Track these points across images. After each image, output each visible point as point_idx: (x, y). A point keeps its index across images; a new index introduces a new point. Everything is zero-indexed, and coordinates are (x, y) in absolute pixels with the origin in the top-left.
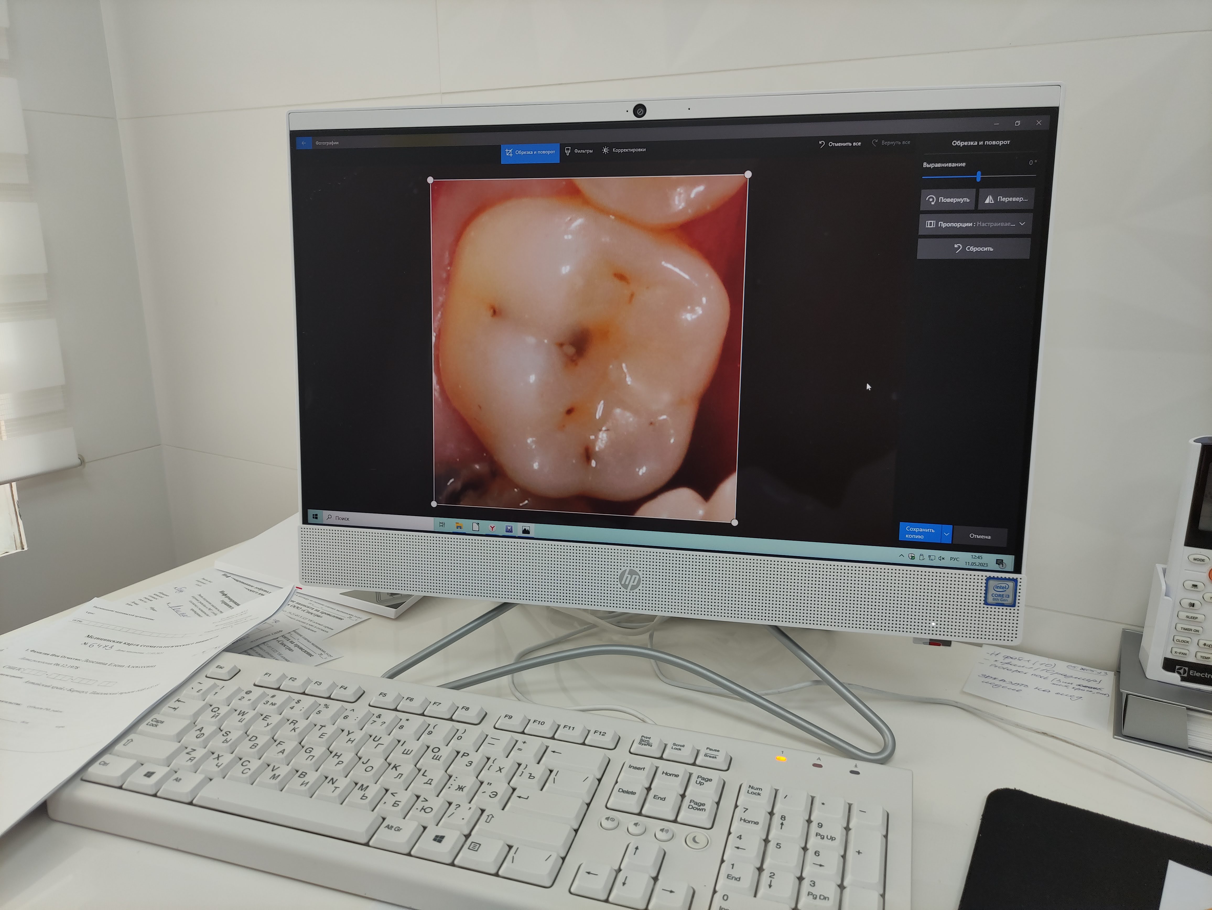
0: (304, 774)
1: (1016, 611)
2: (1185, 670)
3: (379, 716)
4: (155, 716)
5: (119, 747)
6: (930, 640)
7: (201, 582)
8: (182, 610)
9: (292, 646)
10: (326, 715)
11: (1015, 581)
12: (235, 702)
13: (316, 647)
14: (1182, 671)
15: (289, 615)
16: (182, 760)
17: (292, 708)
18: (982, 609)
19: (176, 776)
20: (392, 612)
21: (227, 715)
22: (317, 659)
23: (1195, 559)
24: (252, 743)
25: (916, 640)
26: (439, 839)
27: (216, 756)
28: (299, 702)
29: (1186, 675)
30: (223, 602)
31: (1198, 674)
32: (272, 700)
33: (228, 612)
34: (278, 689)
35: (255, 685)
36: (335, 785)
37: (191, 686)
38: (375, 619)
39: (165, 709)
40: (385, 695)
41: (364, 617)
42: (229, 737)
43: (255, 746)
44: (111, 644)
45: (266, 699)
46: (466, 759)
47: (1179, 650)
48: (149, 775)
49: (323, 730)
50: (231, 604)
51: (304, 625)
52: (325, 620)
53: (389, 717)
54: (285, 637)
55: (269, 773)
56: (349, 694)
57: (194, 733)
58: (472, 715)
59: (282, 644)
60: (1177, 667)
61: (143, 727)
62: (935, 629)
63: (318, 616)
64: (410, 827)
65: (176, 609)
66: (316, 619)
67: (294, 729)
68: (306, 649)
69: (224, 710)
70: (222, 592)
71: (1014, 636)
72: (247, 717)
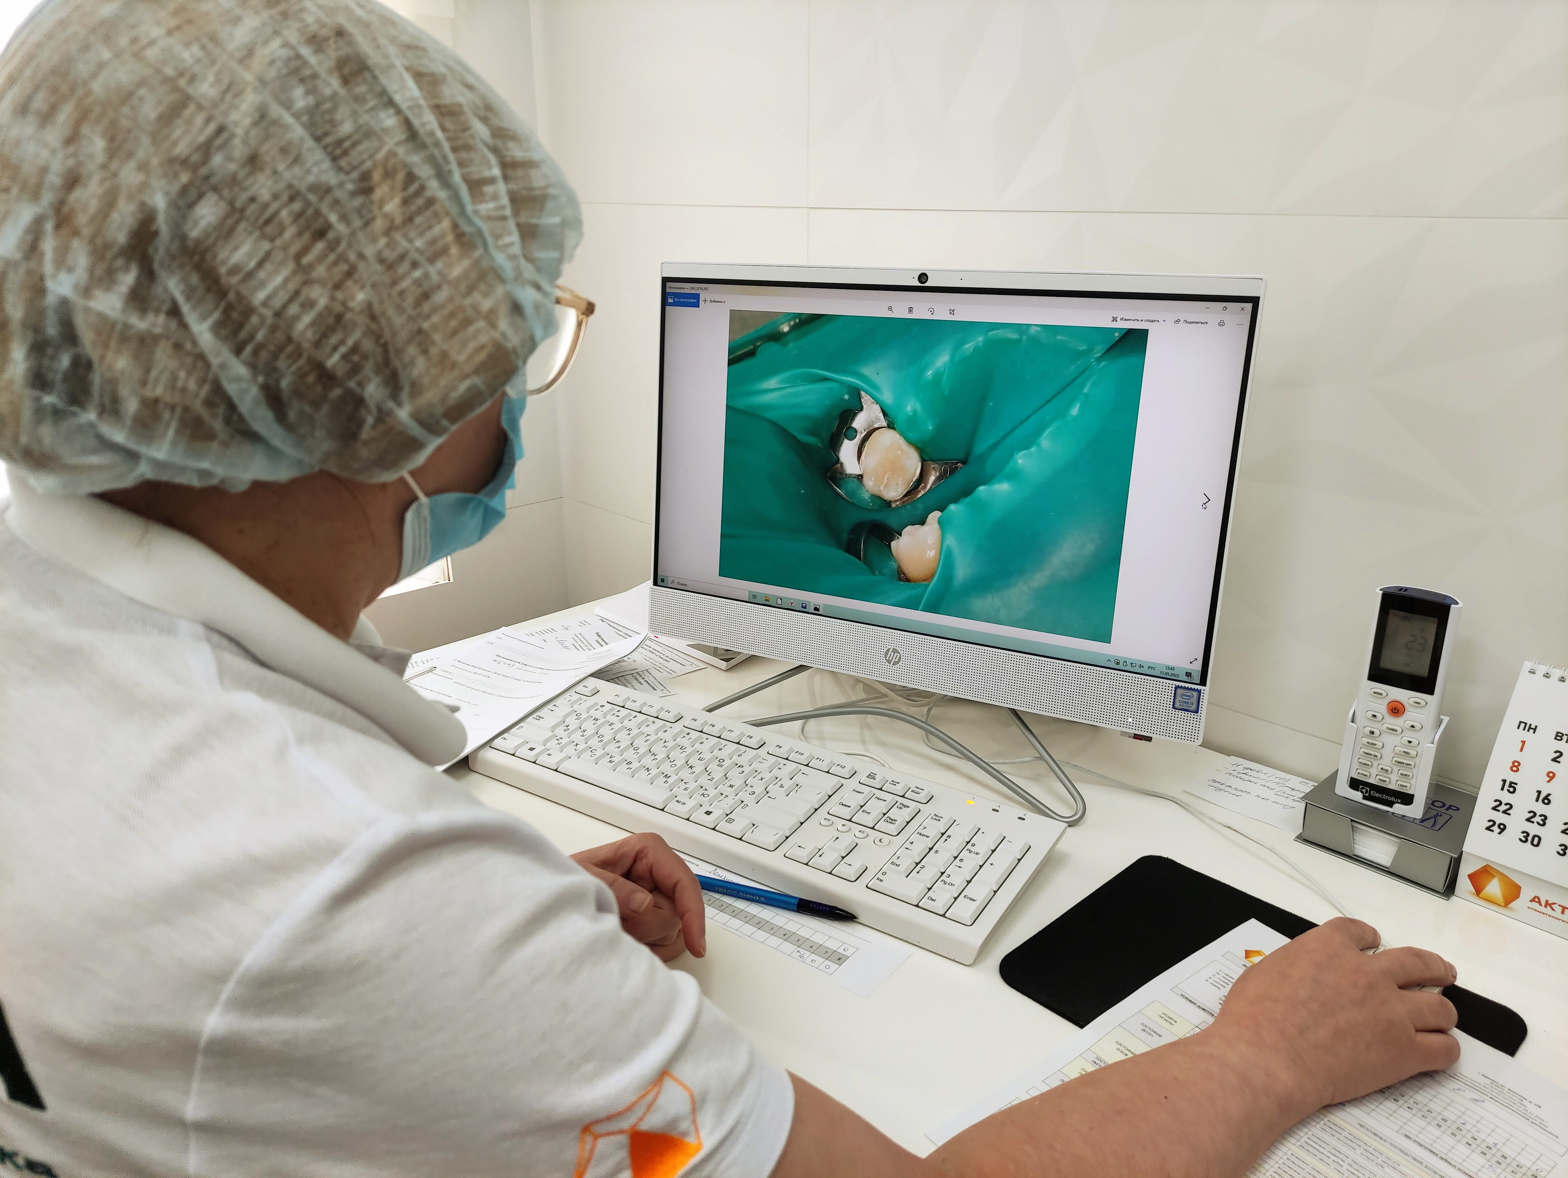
0: (630, 763)
1: (1199, 717)
2: (1367, 790)
3: (688, 734)
4: (538, 713)
5: (514, 730)
6: (1135, 734)
7: (583, 623)
8: (566, 644)
9: (642, 681)
10: (652, 729)
11: (1199, 692)
12: (592, 712)
13: (660, 684)
14: (1364, 791)
15: (645, 657)
16: (553, 744)
17: (630, 720)
18: (1170, 712)
19: (548, 752)
20: (723, 665)
21: (586, 719)
22: (659, 693)
23: (1375, 693)
24: (600, 739)
25: (1123, 734)
26: (708, 813)
27: (575, 744)
28: (635, 717)
29: (1367, 795)
30: (597, 641)
31: (1377, 795)
32: (618, 714)
33: (599, 649)
34: (623, 707)
35: (608, 702)
36: (649, 772)
37: (564, 697)
38: (710, 669)
39: (545, 710)
40: (696, 720)
41: (702, 666)
42: (585, 734)
43: (601, 741)
44: (512, 663)
45: (614, 712)
46: (741, 769)
47: (1361, 772)
48: (532, 749)
49: (648, 738)
50: (603, 643)
51: (655, 666)
52: (672, 665)
53: (694, 735)
54: (639, 674)
55: (608, 759)
56: (671, 717)
57: (563, 728)
58: (753, 743)
59: (636, 679)
60: (1361, 787)
61: (530, 719)
62: (1131, 724)
63: (667, 661)
64: (691, 803)
65: (561, 643)
66: (665, 663)
67: (629, 734)
68: (652, 685)
69: (584, 716)
70: (597, 633)
71: (1196, 737)
72: (599, 722)
